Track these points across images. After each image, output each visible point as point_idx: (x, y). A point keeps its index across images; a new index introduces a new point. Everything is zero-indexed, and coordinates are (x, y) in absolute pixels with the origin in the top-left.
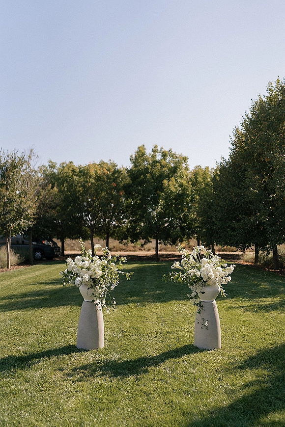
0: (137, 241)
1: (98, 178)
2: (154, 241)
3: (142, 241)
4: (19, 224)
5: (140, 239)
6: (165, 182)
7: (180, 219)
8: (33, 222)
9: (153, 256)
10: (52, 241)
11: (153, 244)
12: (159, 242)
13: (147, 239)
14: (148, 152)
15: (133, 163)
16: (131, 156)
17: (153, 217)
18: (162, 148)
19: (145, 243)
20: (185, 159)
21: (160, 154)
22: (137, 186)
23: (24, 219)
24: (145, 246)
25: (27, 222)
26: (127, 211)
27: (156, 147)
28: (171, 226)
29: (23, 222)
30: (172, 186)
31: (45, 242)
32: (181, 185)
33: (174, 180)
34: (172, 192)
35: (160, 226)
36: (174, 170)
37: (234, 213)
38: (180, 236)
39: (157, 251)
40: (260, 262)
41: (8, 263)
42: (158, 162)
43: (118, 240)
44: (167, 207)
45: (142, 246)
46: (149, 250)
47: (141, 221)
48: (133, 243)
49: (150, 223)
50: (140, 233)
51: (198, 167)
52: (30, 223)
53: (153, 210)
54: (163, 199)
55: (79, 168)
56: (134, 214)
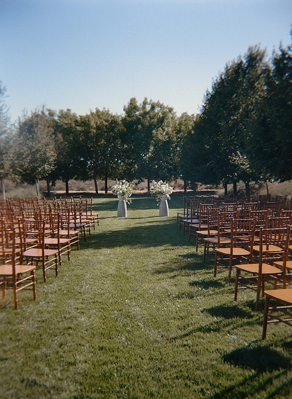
0: (132, 181)
1: (98, 128)
2: (146, 181)
3: (136, 181)
4: (44, 168)
5: (134, 179)
6: (154, 131)
8: (55, 167)
9: (146, 193)
11: (145, 184)
12: (150, 181)
13: (140, 179)
14: (139, 103)
15: (127, 113)
16: (125, 107)
17: (145, 160)
18: (151, 101)
19: (139, 182)
20: (171, 110)
21: (150, 106)
22: (131, 135)
23: (48, 164)
24: (139, 186)
25: (49, 167)
27: (146, 99)
29: (46, 167)
30: (160, 134)
32: (167, 134)
33: (162, 130)
34: (160, 140)
35: (151, 167)
36: (161, 121)
39: (149, 190)
42: (148, 113)
44: (156, 152)
45: (136, 184)
46: (142, 189)
47: (135, 163)
50: (135, 174)
51: (185, 115)
52: (52, 167)
53: (145, 155)
54: (153, 146)
55: (81, 118)
56: (129, 158)
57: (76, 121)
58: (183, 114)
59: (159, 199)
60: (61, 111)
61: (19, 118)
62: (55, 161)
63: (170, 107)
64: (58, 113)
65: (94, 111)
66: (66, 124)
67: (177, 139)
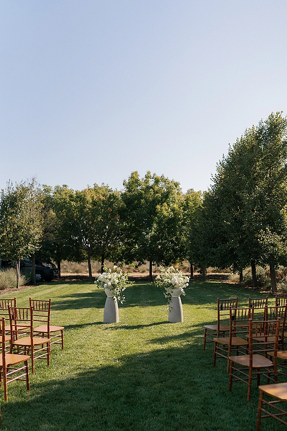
0: (131, 262)
1: (94, 203)
2: (148, 263)
3: (137, 263)
4: (27, 248)
5: (134, 260)
6: (158, 207)
7: (172, 242)
8: (39, 246)
9: (147, 277)
10: (51, 263)
11: (147, 266)
12: (153, 263)
13: (142, 261)
14: (141, 177)
15: (127, 188)
16: (124, 181)
17: (147, 240)
18: (154, 175)
19: (140, 265)
20: (176, 185)
21: (153, 179)
22: (131, 211)
23: (32, 244)
24: (140, 268)
25: (34, 246)
26: (122, 234)
27: (149, 173)
28: (164, 248)
29: (30, 247)
30: (165, 210)
31: (45, 265)
32: (173, 210)
33: (167, 205)
34: (165, 217)
35: (154, 248)
36: (166, 196)
37: (214, 240)
38: (173, 258)
39: (151, 273)
40: (244, 281)
41: (18, 284)
42: (151, 187)
43: (113, 262)
44: (160, 230)
45: (137, 267)
46: (143, 272)
47: (135, 243)
48: (128, 264)
49: (144, 245)
50: (134, 255)
51: (191, 191)
52: (36, 247)
53: (147, 233)
54: (157, 223)
55: (77, 194)
56: (129, 237)
57: (71, 196)
58: (188, 191)
59: (169, 294)
60: (57, 187)
61: (3, 190)
62: (40, 239)
63: (176, 181)
64: (53, 189)
65: (92, 187)
66: (60, 199)
67: (184, 216)
